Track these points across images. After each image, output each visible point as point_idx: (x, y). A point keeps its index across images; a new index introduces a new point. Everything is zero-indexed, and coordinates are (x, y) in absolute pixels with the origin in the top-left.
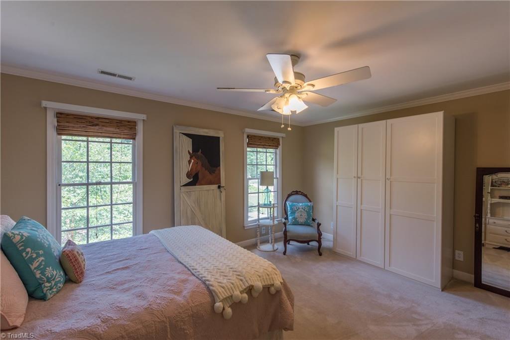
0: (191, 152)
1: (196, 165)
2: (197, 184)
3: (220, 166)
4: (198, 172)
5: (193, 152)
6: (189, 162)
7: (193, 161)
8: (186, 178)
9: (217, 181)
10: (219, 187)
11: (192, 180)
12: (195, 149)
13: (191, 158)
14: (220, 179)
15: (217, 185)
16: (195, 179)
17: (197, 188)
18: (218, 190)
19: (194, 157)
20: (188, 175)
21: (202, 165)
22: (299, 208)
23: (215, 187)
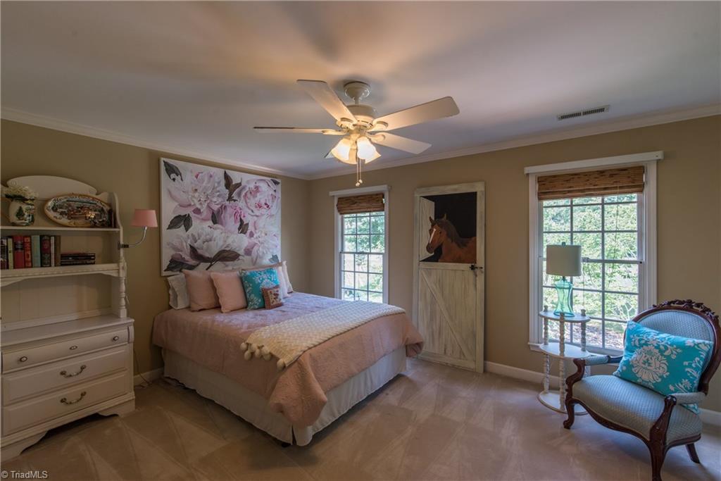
0: (433, 219)
1: (439, 235)
2: (439, 260)
3: (475, 235)
4: (442, 244)
5: (435, 219)
6: (431, 231)
7: (435, 230)
8: (426, 251)
9: (470, 259)
10: (473, 268)
11: (433, 254)
12: (438, 214)
13: (433, 226)
14: (475, 255)
15: (470, 265)
16: (437, 254)
17: (439, 265)
18: (471, 273)
19: (436, 225)
20: (429, 248)
21: (447, 235)
22: (646, 344)
23: (466, 266)
